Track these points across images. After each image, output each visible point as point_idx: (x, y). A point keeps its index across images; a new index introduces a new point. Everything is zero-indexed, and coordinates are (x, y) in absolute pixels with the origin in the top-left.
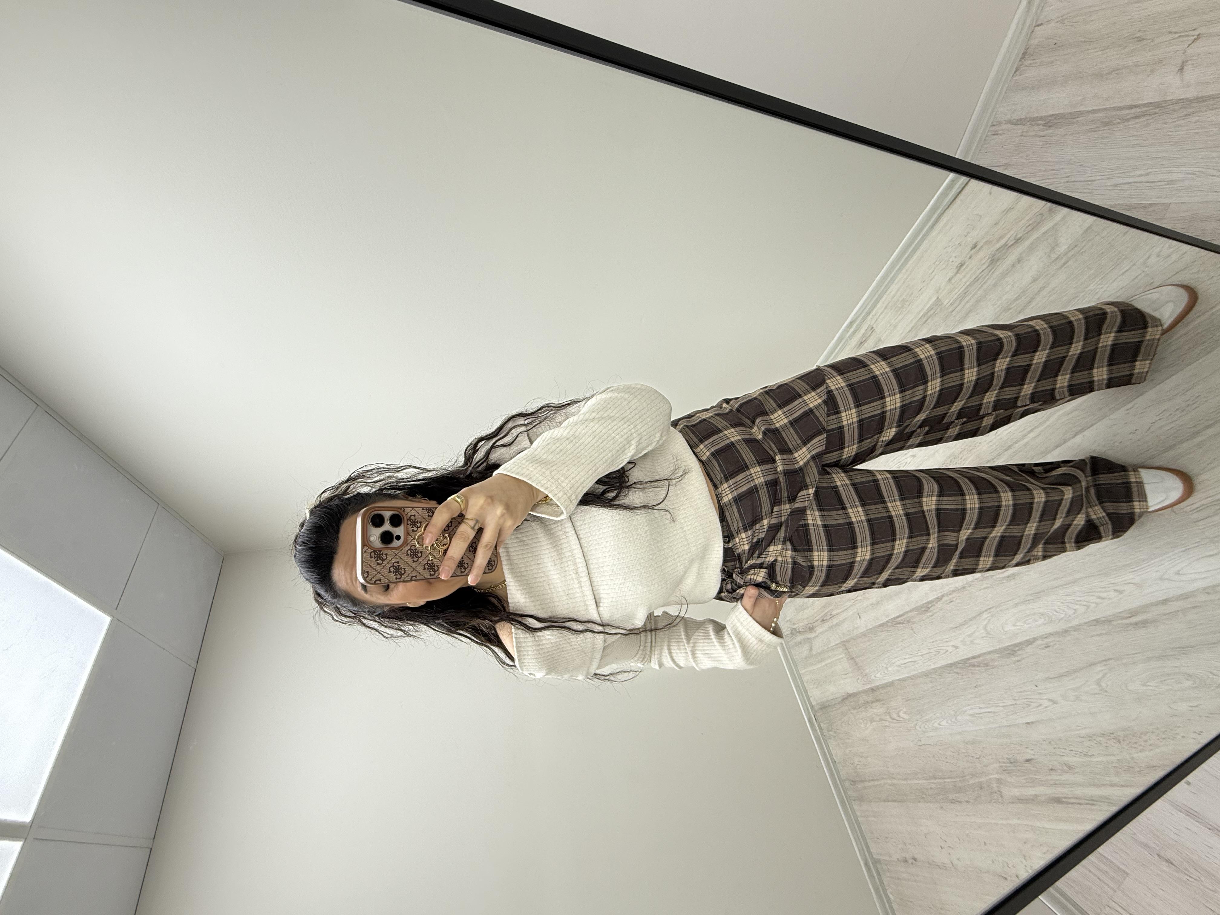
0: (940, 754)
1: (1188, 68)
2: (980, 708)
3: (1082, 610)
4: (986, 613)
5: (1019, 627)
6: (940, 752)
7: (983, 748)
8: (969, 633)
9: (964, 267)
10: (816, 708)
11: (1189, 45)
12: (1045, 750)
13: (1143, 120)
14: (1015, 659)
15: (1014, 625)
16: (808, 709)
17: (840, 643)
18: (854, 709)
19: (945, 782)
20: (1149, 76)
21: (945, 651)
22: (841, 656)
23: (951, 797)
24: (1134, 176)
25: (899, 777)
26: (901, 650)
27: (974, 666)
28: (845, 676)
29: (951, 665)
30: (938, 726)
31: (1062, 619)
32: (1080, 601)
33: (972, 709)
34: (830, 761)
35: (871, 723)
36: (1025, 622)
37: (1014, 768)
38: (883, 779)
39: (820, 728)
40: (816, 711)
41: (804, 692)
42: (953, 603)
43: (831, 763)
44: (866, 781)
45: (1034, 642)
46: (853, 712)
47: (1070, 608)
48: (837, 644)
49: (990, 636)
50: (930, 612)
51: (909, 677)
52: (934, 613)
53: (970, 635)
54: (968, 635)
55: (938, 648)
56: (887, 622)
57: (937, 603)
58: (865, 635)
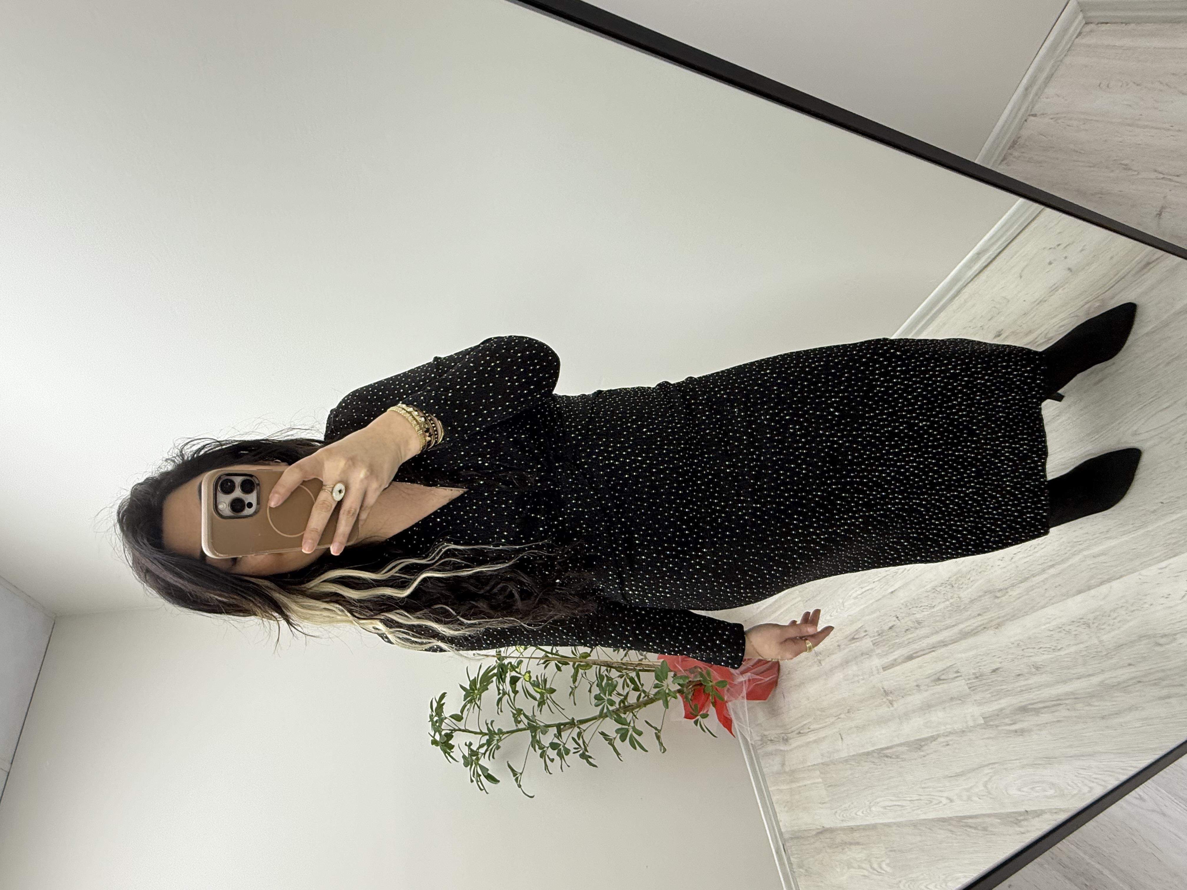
4: (986, 768)
5: (1024, 794)
8: (966, 787)
10: (786, 837)
14: (1018, 829)
15: (1019, 790)
16: (776, 836)
17: (817, 765)
18: (830, 847)
21: (936, 802)
27: (971, 827)
28: (820, 805)
29: (944, 820)
31: (1075, 795)
35: (849, 869)
36: (1032, 789)
39: (790, 862)
40: (785, 840)
41: (773, 817)
42: (948, 747)
46: (828, 850)
47: (1086, 785)
48: (814, 765)
49: (991, 796)
50: (923, 751)
51: (895, 823)
52: (928, 754)
53: (968, 790)
54: (965, 789)
55: (929, 797)
56: (873, 751)
57: (931, 742)
58: (846, 761)
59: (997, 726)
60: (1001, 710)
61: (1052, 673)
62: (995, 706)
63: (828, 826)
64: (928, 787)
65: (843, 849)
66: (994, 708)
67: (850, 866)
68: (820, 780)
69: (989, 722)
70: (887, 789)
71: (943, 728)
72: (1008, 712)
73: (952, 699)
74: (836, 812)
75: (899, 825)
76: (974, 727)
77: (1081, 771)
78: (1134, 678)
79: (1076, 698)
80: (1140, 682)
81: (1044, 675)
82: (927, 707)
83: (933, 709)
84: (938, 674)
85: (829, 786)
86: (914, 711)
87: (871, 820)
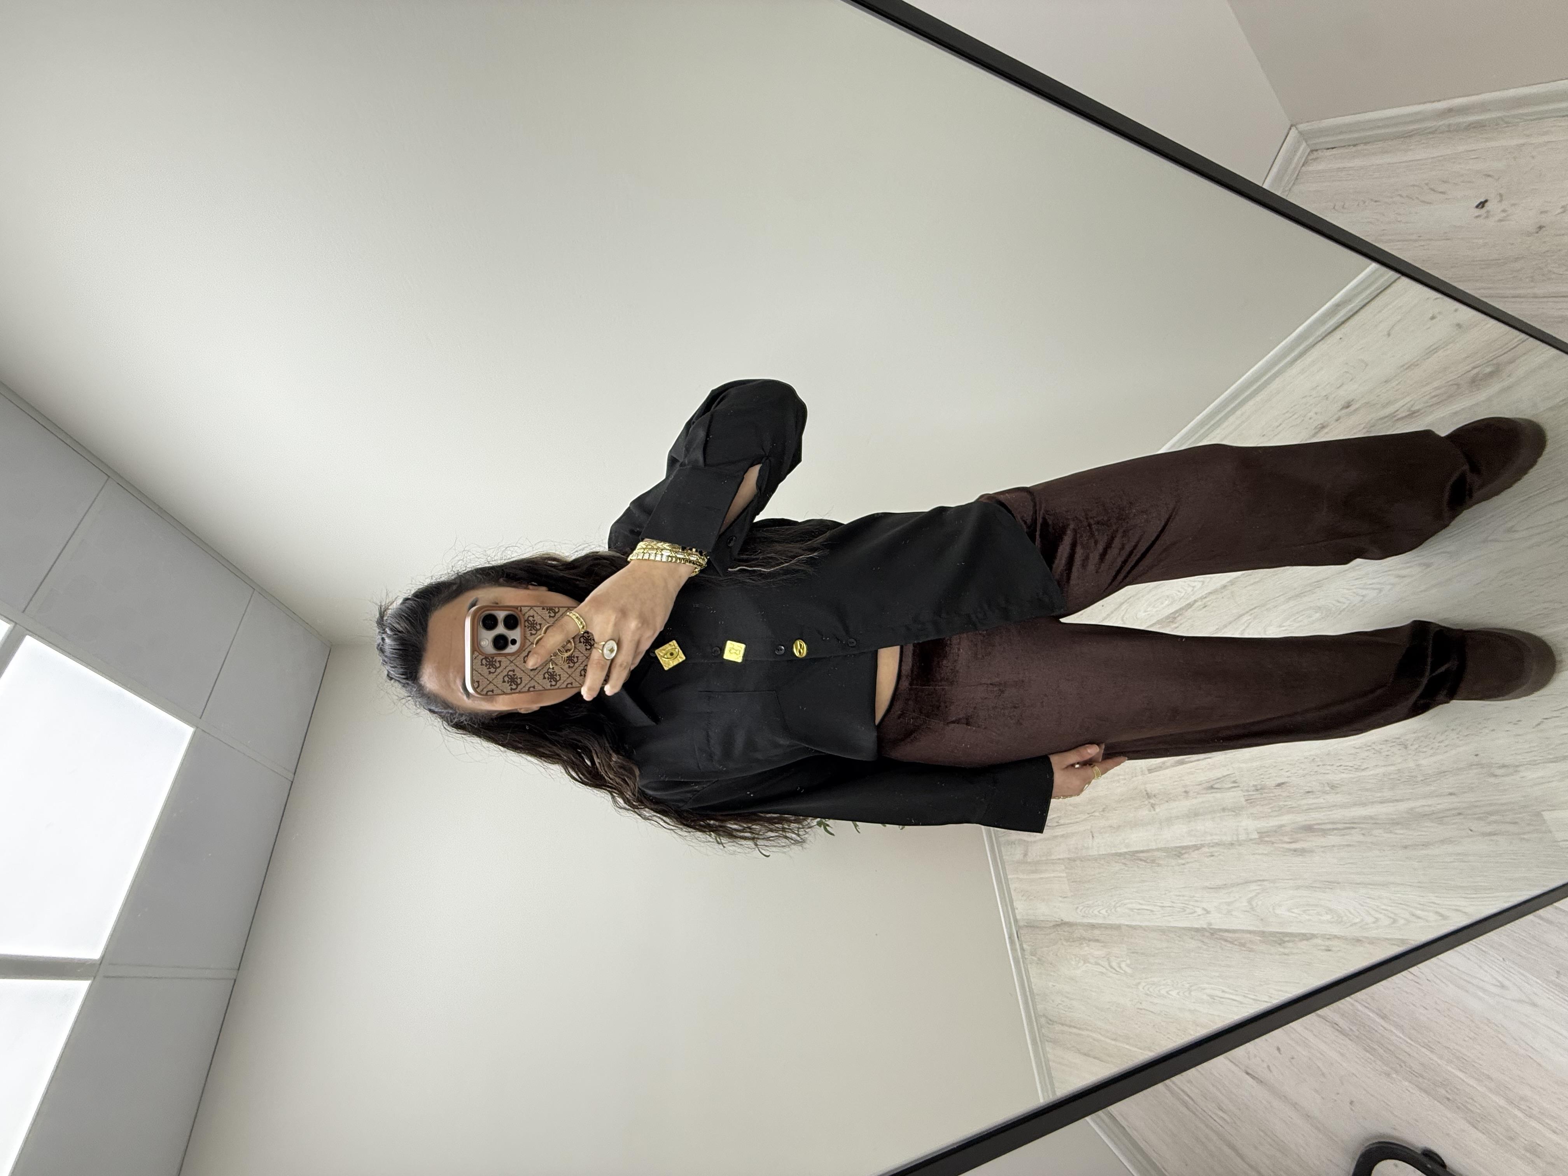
0: (1162, 1026)
2: (1223, 991)
4: (1255, 884)
5: (1294, 915)
6: (1163, 1023)
8: (1228, 900)
10: (1021, 924)
14: (1282, 950)
15: (1289, 910)
16: (1010, 923)
17: (1063, 859)
18: (1067, 940)
21: (1192, 911)
22: (1061, 874)
27: (1226, 941)
28: (1060, 899)
29: (1197, 930)
30: (1166, 994)
31: (1355, 924)
32: (1386, 910)
33: (1212, 989)
34: (1027, 988)
36: (1304, 911)
39: (1022, 949)
40: (1020, 927)
41: (1009, 902)
42: (1212, 858)
43: (1028, 991)
44: (1067, 1025)
45: (1311, 939)
46: (1065, 943)
47: (1372, 916)
48: (1059, 859)
49: (1255, 913)
50: (1183, 859)
51: (1141, 927)
52: (1188, 863)
53: (1229, 904)
54: (1226, 903)
55: (1184, 905)
56: (1126, 853)
57: (1193, 851)
58: (1095, 859)
59: (1273, 843)
60: (1281, 826)
61: (1350, 794)
62: (1273, 822)
63: (1067, 921)
64: (1183, 896)
65: (1081, 944)
66: (1271, 824)
67: (1086, 961)
68: (1064, 875)
69: (1263, 837)
70: (1137, 892)
71: (1209, 838)
72: (1288, 829)
73: (1224, 810)
74: (1078, 908)
75: (1144, 929)
76: (1245, 841)
77: (1368, 900)
78: (1454, 809)
79: (1376, 823)
80: (1460, 814)
81: (1339, 795)
82: (1194, 815)
83: (1199, 817)
84: (1212, 783)
85: (1073, 882)
86: (1177, 817)
87: (1113, 920)
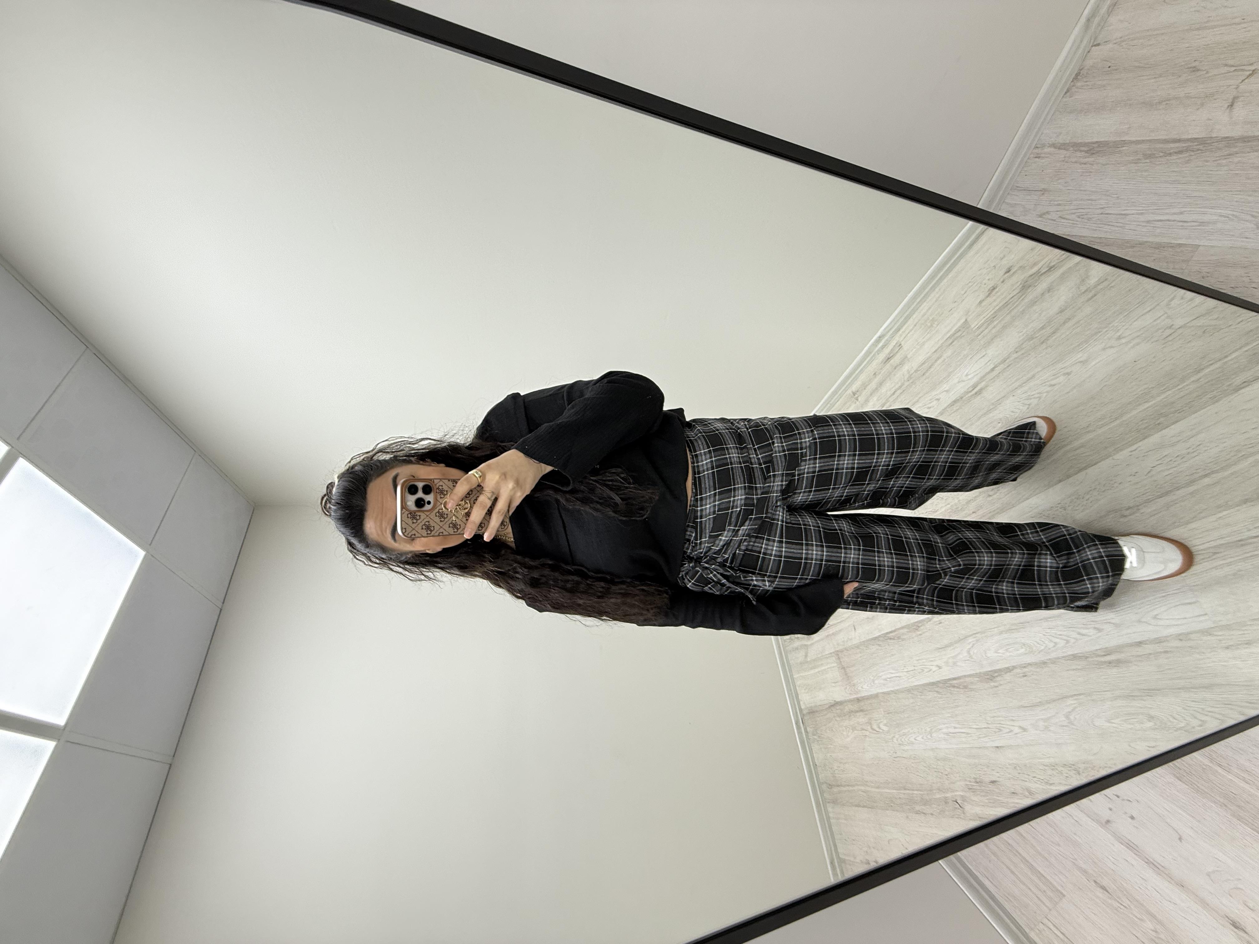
0: (913, 767)
1: (1238, 105)
2: (955, 728)
3: (1062, 643)
5: (1000, 655)
6: (913, 765)
7: (953, 766)
8: (953, 655)
9: (997, 289)
10: (805, 712)
11: (1243, 81)
12: (1009, 774)
13: (1186, 155)
14: (992, 684)
15: (996, 652)
16: (797, 713)
17: (833, 653)
18: (839, 716)
19: (913, 794)
20: (1198, 109)
21: (929, 670)
22: (833, 665)
23: (918, 808)
24: (1167, 214)
25: (872, 784)
26: (889, 665)
27: (954, 687)
28: (833, 685)
29: (933, 684)
30: (914, 741)
31: (1041, 651)
32: (1061, 635)
33: (947, 728)
34: (811, 764)
35: (853, 731)
36: (1007, 650)
37: (978, 788)
38: (857, 785)
39: (806, 732)
40: (804, 715)
41: (795, 697)
43: (813, 766)
44: (841, 786)
45: (1013, 670)
46: (838, 719)
47: (1051, 641)
48: (831, 653)
49: (972, 660)
50: (920, 630)
53: (954, 657)
54: (951, 657)
55: (922, 667)
56: (879, 636)
57: (927, 623)
58: (858, 646)
63: (838, 700)
65: (850, 716)
74: (846, 688)
77: (1048, 631)
